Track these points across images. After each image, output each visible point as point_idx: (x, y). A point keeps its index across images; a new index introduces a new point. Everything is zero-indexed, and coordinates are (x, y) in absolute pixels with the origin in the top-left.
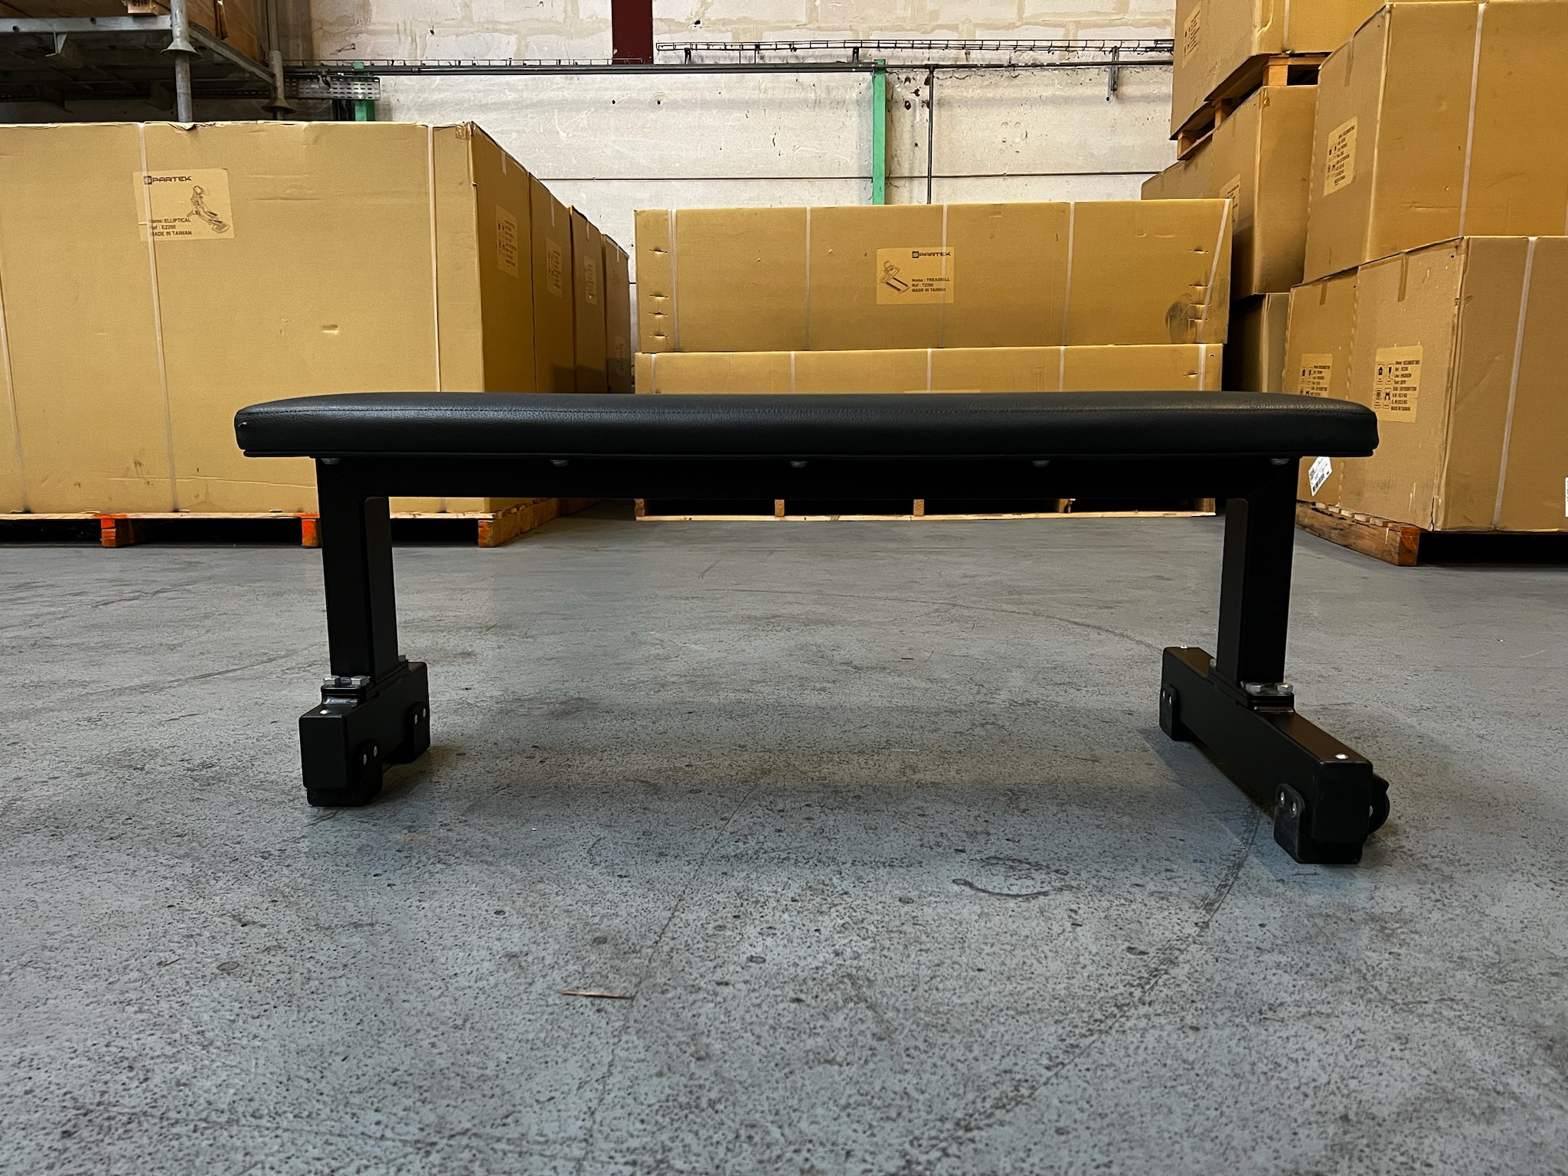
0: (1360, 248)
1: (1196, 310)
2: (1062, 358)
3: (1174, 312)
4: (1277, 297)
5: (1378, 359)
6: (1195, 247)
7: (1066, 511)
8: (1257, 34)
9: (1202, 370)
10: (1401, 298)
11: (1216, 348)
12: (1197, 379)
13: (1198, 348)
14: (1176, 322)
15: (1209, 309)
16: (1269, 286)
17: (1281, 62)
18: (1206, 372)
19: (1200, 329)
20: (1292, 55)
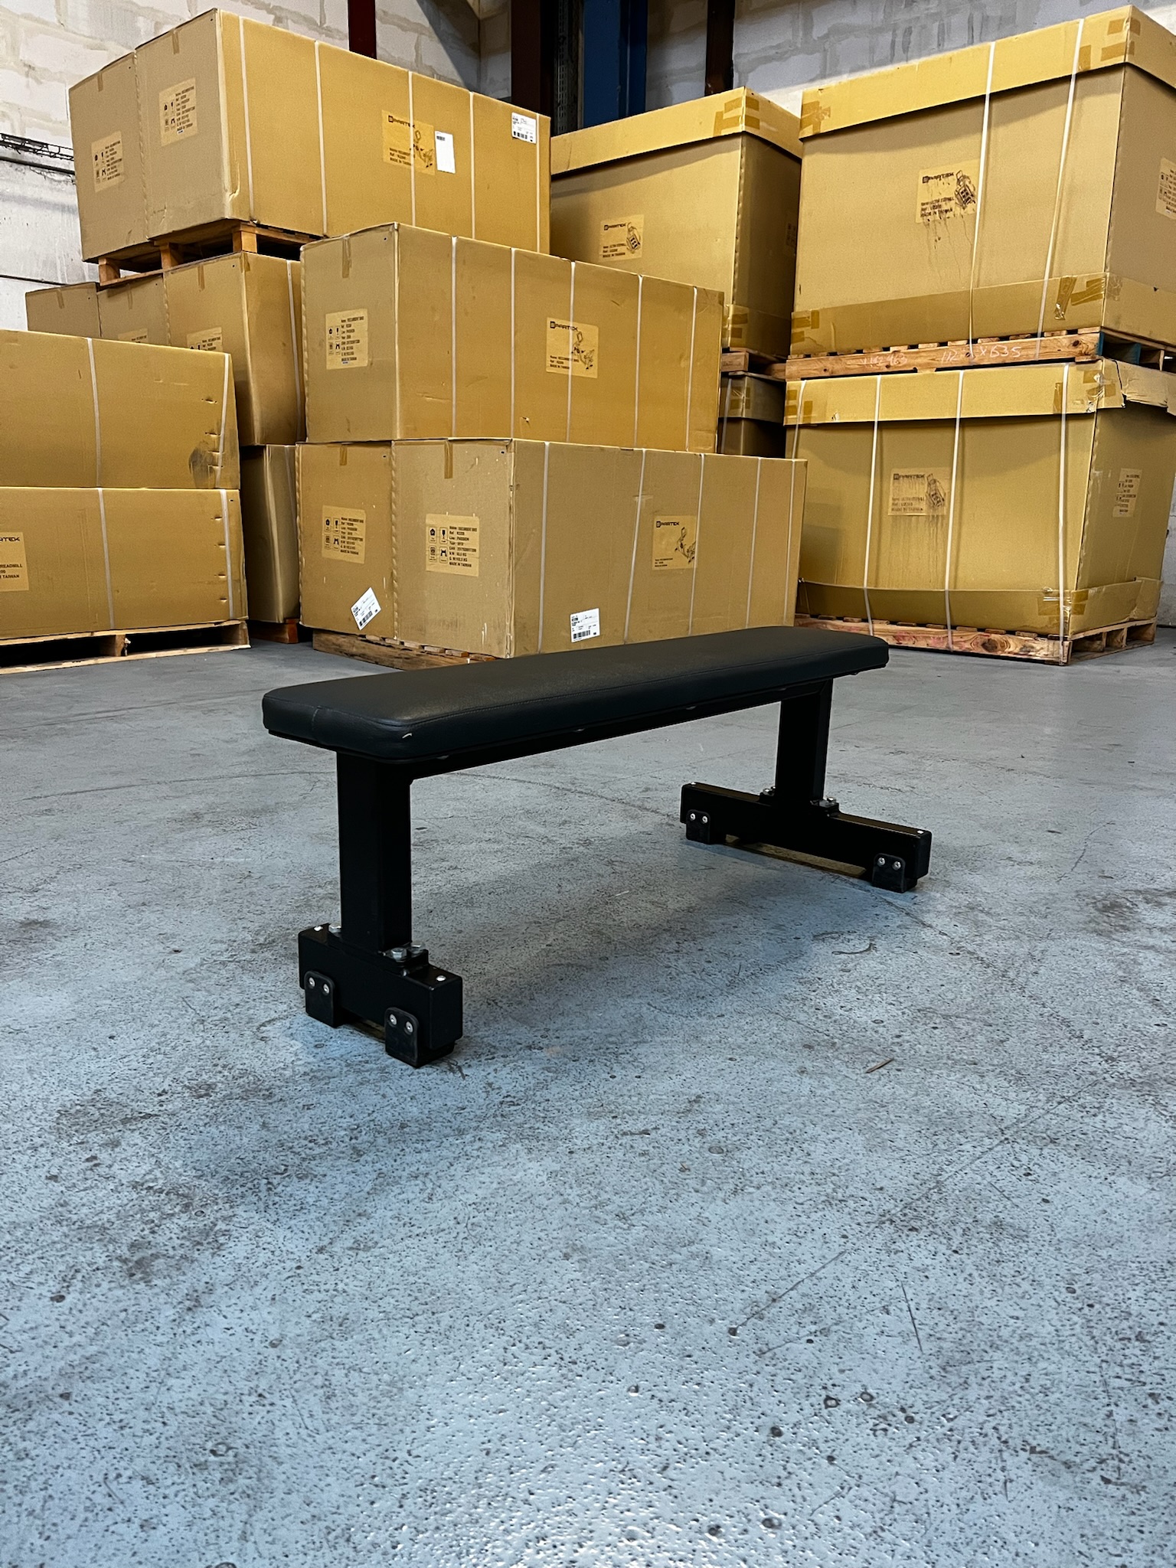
0: (391, 426)
1: (213, 457)
2: (101, 499)
3: (196, 458)
4: (276, 448)
5: (428, 521)
6: (205, 396)
7: (123, 654)
8: (229, 198)
9: (225, 513)
10: (449, 474)
11: (233, 494)
12: (222, 521)
13: (219, 494)
14: (198, 468)
15: (224, 456)
16: (268, 439)
17: (251, 229)
18: (229, 516)
19: (218, 474)
20: (259, 225)
